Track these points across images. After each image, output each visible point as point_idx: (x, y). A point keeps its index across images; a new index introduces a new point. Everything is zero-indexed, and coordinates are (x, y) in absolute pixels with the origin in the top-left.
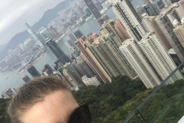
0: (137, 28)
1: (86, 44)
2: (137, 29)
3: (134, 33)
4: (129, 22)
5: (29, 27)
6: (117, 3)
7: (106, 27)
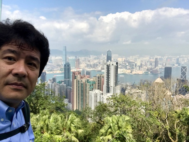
0: (110, 87)
1: (77, 77)
2: (110, 89)
3: (107, 90)
4: (108, 81)
5: (66, 50)
6: (109, 64)
7: (98, 77)
